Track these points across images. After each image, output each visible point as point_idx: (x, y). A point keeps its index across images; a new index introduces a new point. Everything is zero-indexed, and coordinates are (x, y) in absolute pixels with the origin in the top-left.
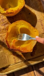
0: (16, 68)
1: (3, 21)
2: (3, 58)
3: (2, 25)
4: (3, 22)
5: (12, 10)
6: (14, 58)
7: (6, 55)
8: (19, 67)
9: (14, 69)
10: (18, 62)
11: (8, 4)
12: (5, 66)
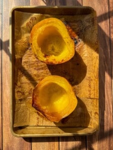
0: (37, 133)
1: (37, 63)
2: (23, 114)
3: (35, 69)
4: (38, 66)
5: (54, 60)
6: (38, 119)
7: (28, 112)
8: (41, 134)
9: (34, 134)
10: (41, 125)
11: (51, 45)
12: (23, 125)
